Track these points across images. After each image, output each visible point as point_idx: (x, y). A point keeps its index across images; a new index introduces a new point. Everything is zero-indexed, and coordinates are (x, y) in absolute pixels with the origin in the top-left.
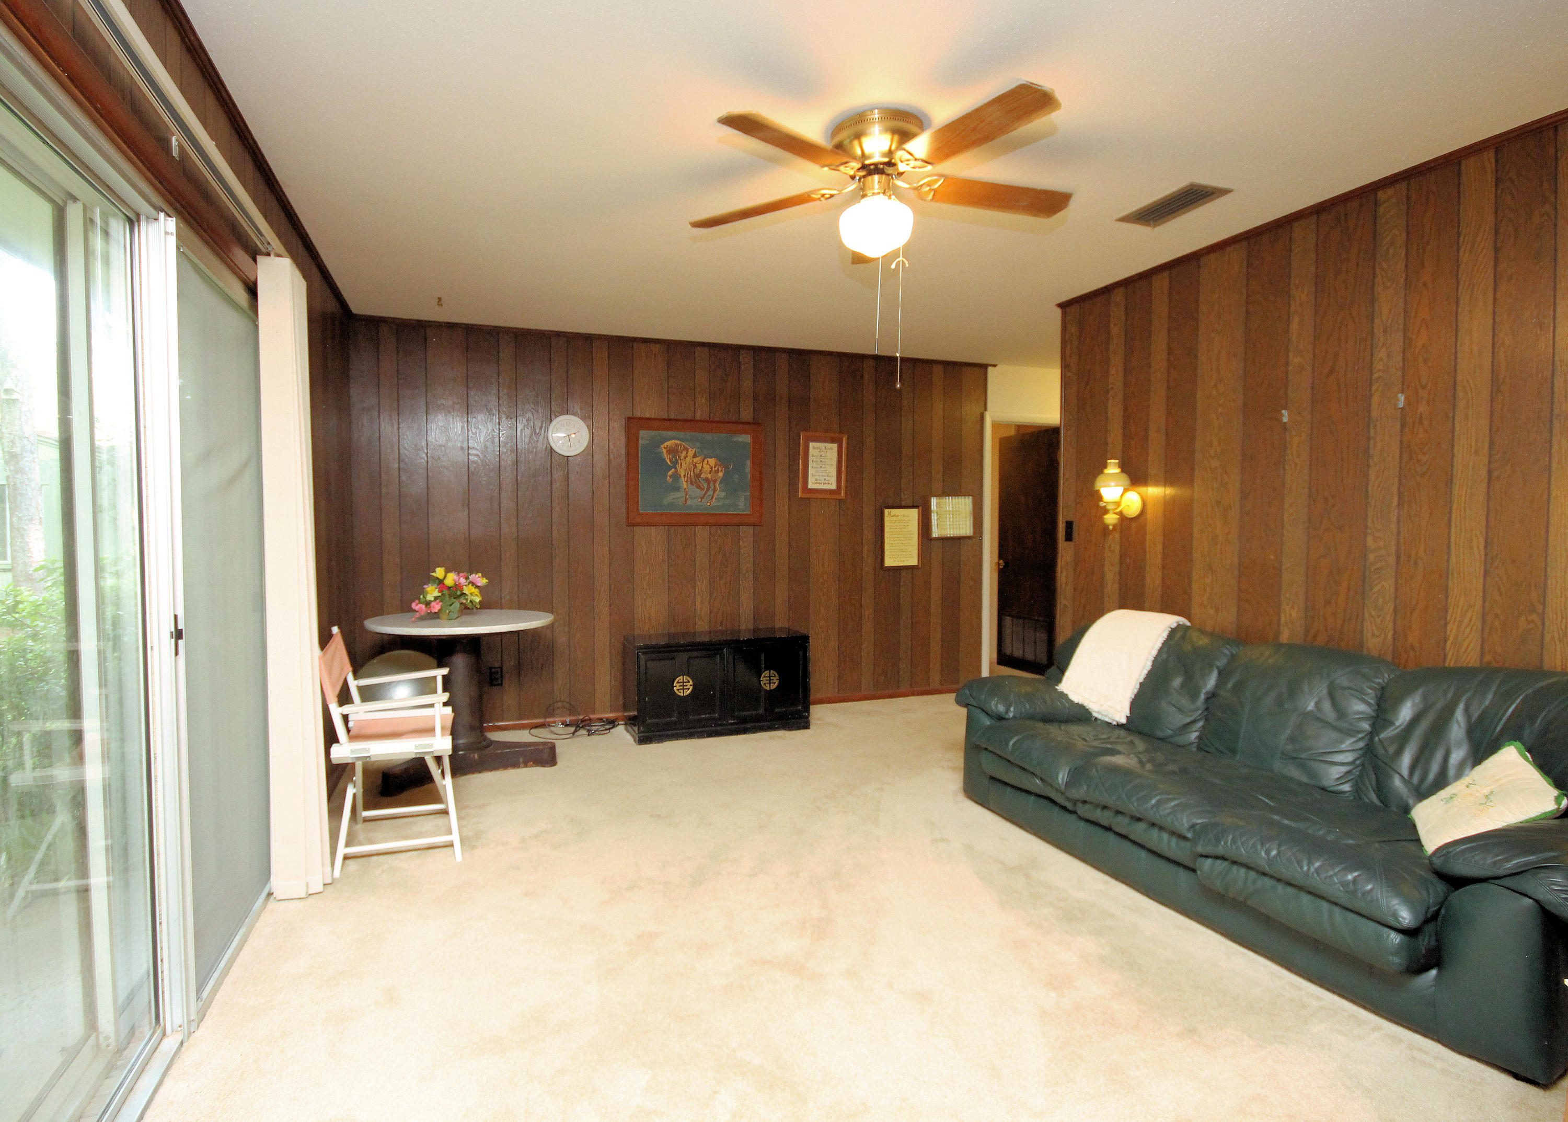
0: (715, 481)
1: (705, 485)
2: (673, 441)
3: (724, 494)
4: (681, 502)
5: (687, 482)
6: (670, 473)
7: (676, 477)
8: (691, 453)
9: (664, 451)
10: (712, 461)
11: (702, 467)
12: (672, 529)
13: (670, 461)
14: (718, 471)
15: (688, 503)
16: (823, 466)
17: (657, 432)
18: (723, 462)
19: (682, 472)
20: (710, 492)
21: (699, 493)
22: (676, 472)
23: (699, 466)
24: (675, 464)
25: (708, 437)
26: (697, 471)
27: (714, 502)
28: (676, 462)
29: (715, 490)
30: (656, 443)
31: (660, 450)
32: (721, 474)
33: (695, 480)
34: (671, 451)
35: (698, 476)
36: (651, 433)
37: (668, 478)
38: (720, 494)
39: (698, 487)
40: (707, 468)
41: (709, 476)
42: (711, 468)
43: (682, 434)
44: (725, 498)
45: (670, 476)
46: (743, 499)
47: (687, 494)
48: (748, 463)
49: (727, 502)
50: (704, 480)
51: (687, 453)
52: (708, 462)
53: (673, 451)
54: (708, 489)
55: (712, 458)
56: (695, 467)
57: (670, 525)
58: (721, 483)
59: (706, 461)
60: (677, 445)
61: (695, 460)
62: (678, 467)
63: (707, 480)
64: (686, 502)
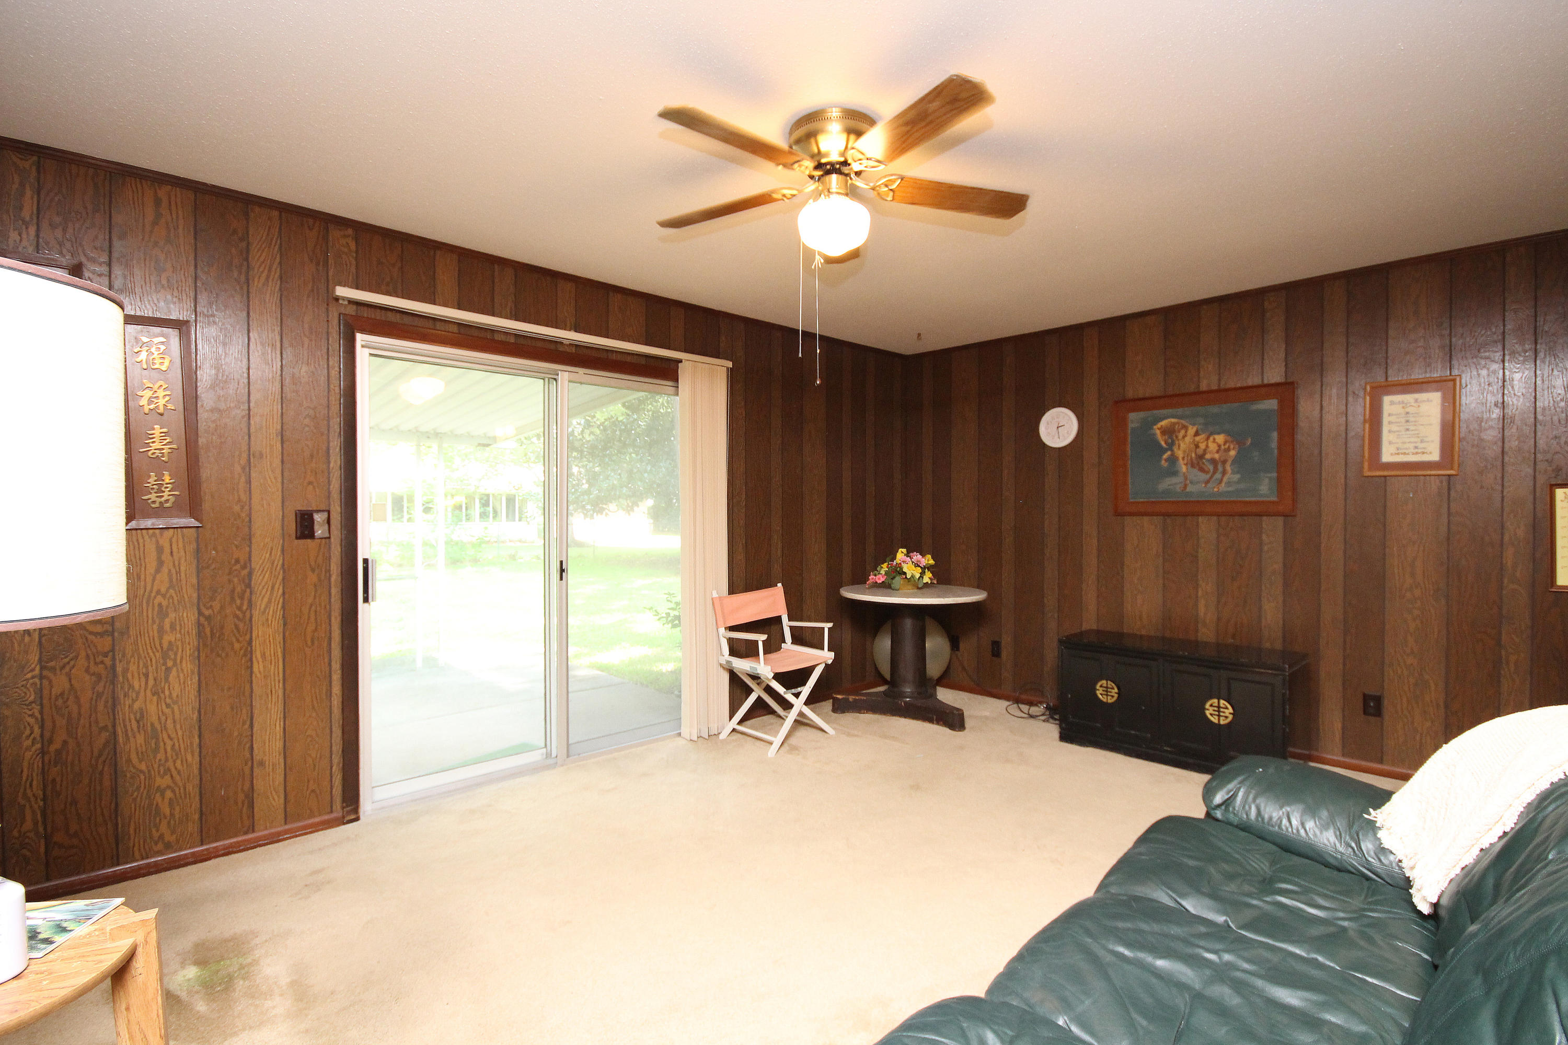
0: (1224, 462)
1: (1211, 468)
2: (1169, 420)
3: (1238, 476)
4: (1178, 488)
5: (1186, 464)
6: (1165, 456)
7: (1173, 460)
8: (1192, 430)
9: (1158, 432)
10: (1220, 438)
11: (1207, 446)
12: (1169, 520)
13: (1166, 443)
14: (1228, 450)
15: (1188, 490)
16: (1412, 428)
17: (1150, 413)
18: (1237, 438)
19: (1180, 454)
20: (1218, 476)
21: (1204, 477)
22: (1173, 455)
23: (1203, 446)
24: (1171, 446)
25: (1214, 409)
26: (1200, 451)
27: (1223, 487)
28: (1173, 444)
29: (1224, 473)
30: (1148, 425)
31: (1152, 432)
32: (1233, 453)
33: (1198, 462)
34: (1166, 432)
35: (1201, 457)
36: (1142, 414)
37: (1163, 462)
38: (1231, 476)
39: (1202, 470)
40: (1213, 447)
41: (1217, 456)
42: (1219, 446)
43: (1180, 411)
44: (1239, 482)
45: (1166, 460)
46: (1266, 481)
47: (1186, 479)
48: (1275, 435)
49: (1242, 486)
50: (1208, 460)
51: (1186, 432)
52: (1214, 439)
53: (1169, 432)
54: (1214, 473)
55: (1219, 433)
56: (1197, 446)
57: (1166, 515)
58: (1232, 464)
59: (1211, 439)
60: (1174, 424)
61: (1197, 438)
62: (1175, 449)
63: (1213, 461)
64: (1186, 486)
